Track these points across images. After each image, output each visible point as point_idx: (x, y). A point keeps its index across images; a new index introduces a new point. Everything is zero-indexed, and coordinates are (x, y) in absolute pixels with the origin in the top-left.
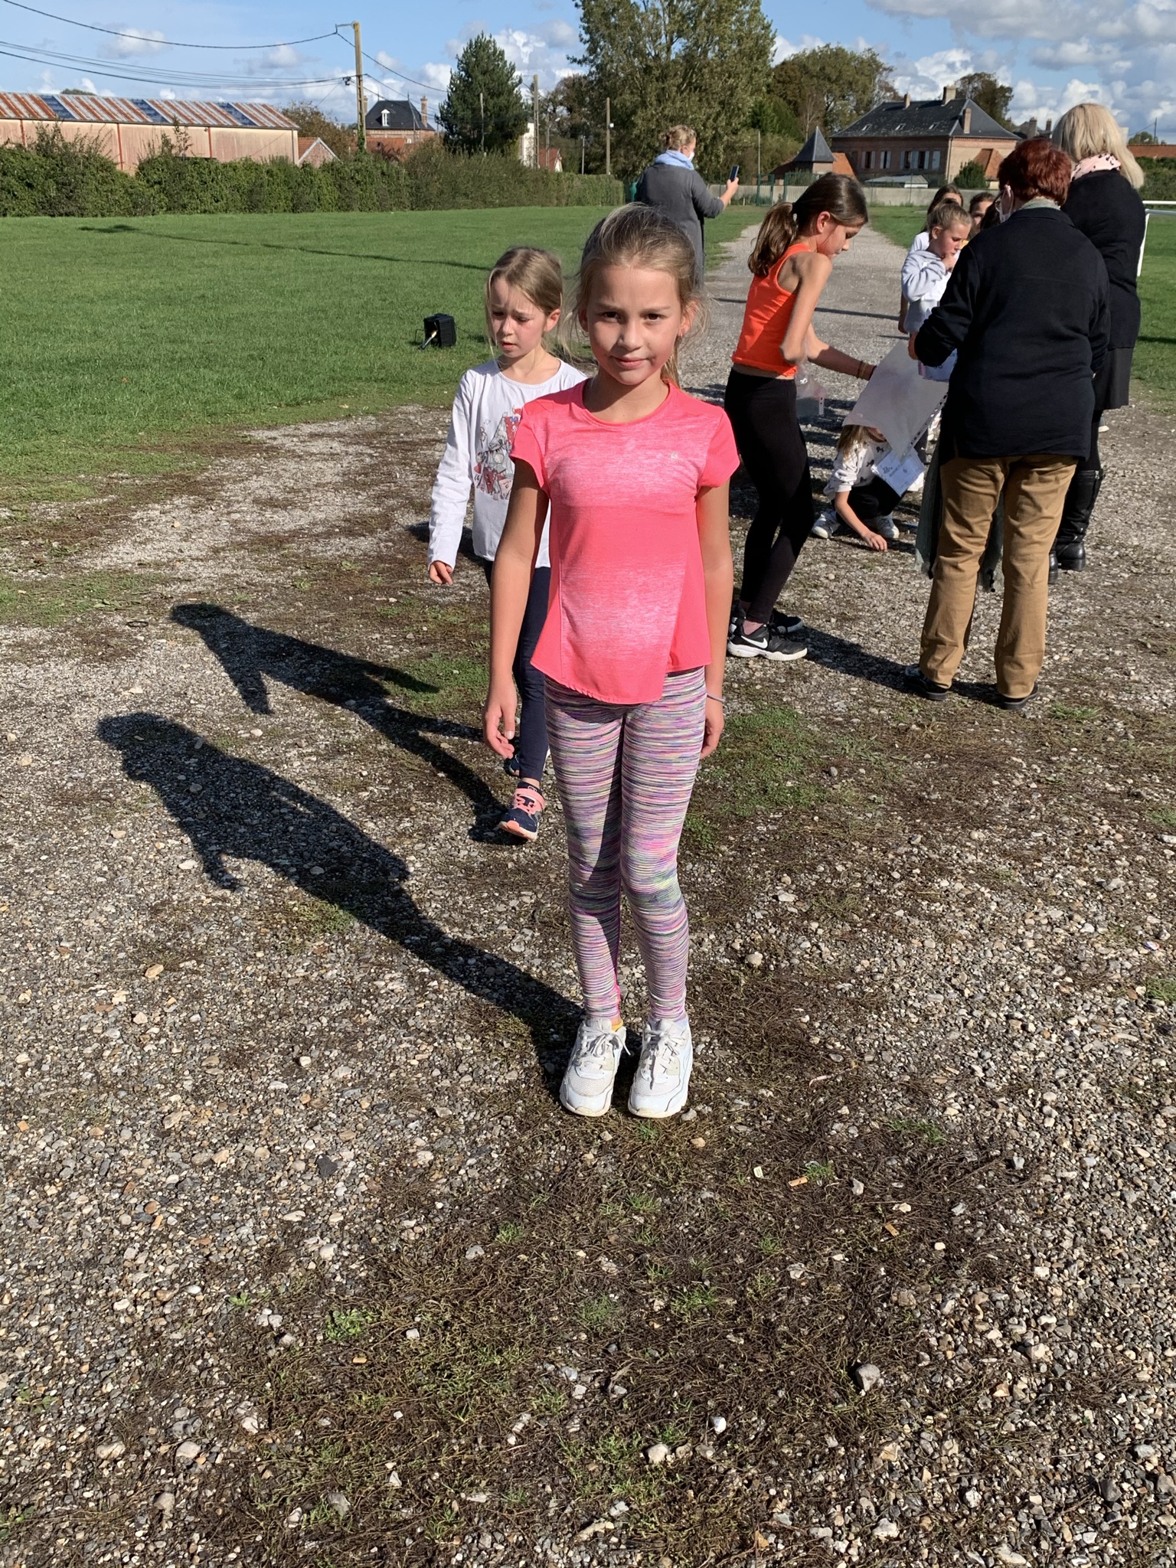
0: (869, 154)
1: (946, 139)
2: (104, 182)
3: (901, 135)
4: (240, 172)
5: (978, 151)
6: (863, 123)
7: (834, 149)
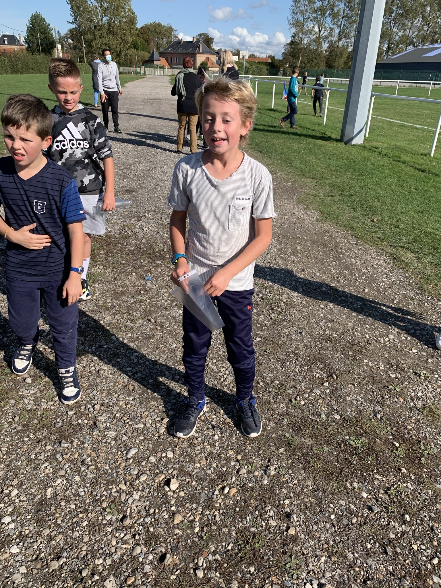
0: (171, 58)
1: (195, 54)
3: (181, 52)
5: (205, 58)
6: (169, 47)
7: (160, 56)
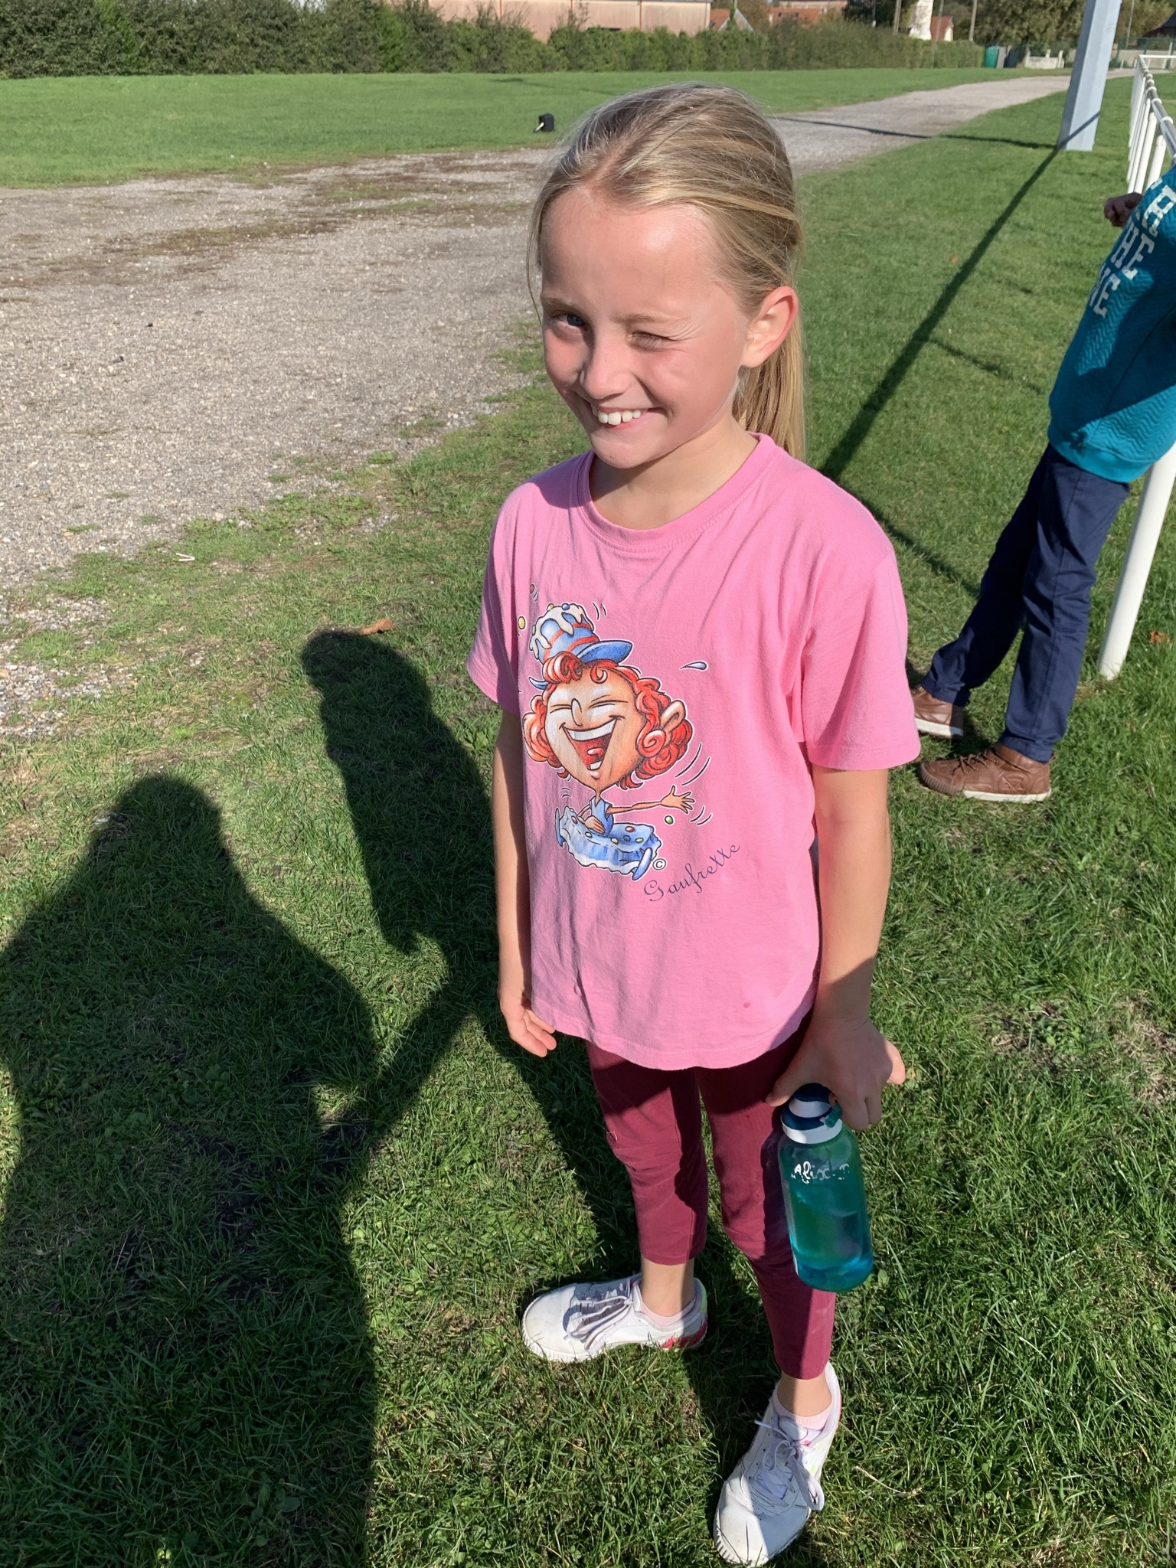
2: (522, 47)
4: (627, 39)
